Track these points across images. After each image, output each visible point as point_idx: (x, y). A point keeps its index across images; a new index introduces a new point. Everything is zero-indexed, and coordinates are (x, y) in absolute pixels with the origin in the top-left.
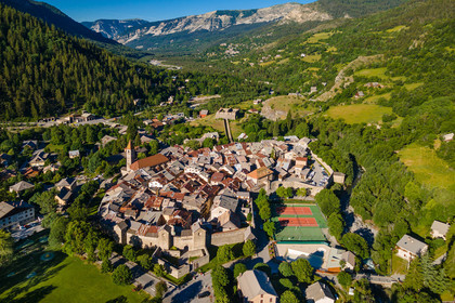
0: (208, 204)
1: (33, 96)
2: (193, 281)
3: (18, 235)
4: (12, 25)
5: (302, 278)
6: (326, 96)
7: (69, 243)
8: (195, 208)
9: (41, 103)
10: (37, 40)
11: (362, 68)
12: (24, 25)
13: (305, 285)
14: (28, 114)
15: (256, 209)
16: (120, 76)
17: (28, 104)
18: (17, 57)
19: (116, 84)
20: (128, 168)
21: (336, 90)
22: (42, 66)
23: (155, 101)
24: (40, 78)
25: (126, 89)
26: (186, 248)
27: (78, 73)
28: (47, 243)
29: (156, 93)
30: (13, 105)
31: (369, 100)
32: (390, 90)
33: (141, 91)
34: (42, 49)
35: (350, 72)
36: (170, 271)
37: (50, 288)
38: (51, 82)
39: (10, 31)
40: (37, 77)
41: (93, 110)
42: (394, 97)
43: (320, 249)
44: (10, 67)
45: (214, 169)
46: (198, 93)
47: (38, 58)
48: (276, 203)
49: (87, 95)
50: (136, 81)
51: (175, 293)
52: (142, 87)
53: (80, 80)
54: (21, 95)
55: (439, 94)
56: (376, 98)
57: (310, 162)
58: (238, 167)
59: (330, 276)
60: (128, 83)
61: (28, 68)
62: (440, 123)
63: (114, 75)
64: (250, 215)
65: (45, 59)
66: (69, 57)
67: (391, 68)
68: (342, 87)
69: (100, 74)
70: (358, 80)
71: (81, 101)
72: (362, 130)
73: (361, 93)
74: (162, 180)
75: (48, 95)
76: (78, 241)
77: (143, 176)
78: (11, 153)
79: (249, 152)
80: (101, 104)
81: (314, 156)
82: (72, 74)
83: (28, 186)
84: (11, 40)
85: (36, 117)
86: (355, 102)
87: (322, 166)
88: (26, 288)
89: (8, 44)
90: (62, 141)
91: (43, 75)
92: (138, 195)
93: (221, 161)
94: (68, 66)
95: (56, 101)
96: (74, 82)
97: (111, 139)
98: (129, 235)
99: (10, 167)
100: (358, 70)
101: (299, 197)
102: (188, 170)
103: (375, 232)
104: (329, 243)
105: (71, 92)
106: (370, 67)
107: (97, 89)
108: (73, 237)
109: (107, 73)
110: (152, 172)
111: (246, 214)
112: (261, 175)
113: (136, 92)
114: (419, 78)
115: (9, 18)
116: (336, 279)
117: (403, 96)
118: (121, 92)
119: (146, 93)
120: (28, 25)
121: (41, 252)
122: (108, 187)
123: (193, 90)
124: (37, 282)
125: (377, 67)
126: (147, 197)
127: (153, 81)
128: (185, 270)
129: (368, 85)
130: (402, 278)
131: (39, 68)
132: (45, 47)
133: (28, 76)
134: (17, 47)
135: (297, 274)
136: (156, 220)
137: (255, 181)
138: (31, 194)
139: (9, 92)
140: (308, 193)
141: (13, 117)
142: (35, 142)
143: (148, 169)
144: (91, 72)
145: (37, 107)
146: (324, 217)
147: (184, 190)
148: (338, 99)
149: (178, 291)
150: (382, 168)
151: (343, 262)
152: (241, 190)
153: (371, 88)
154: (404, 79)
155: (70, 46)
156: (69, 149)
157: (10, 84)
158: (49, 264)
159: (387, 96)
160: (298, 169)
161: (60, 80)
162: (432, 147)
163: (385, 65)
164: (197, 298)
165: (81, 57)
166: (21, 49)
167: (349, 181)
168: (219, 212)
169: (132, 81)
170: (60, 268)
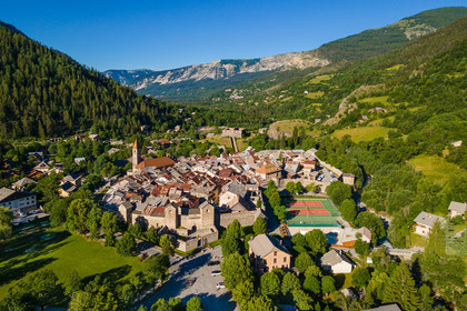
0: (216, 192)
1: (40, 117)
2: (202, 253)
3: (19, 220)
4: (22, 50)
5: (316, 248)
6: (331, 121)
7: (72, 218)
8: (202, 195)
9: (48, 123)
10: (47, 65)
11: (364, 97)
12: (34, 50)
13: (321, 255)
14: (35, 133)
15: (265, 199)
16: (127, 103)
17: (35, 124)
18: (26, 79)
19: (123, 110)
20: (134, 170)
21: (340, 116)
22: (50, 88)
23: (162, 129)
24: (48, 100)
25: (132, 116)
26: (194, 228)
27: (87, 97)
28: (48, 226)
29: (163, 121)
30: (21, 124)
31: (374, 123)
32: (393, 114)
33: (148, 118)
34: (52, 74)
35: (353, 100)
36: (177, 245)
37: (51, 260)
38: (59, 104)
39: (20, 56)
40: (45, 98)
41: (101, 133)
42: (398, 118)
43: (333, 231)
44: (19, 88)
45: (220, 168)
46: (204, 125)
47: (47, 82)
48: (286, 198)
49: (95, 118)
50: (143, 108)
51: (182, 262)
52: (149, 114)
53: (88, 104)
54: (29, 115)
55: (443, 111)
56: (380, 121)
57: (318, 168)
58: (246, 167)
59: (346, 250)
60: (135, 110)
61: (37, 90)
62: (447, 135)
63: (121, 101)
64: (259, 202)
65: (53, 83)
66: (78, 82)
67: (393, 95)
68: (346, 113)
69: (107, 99)
70: (361, 106)
71: (88, 125)
72: (369, 147)
73: (365, 117)
74: (169, 176)
75: (56, 116)
76: (81, 216)
77: (149, 174)
78: (15, 158)
79: (256, 158)
80: (108, 128)
81: (322, 163)
82: (80, 97)
83: (30, 181)
84: (21, 64)
85: (43, 136)
86: (360, 125)
87: (331, 172)
88: (25, 260)
89: (18, 68)
90: (68, 153)
91: (51, 98)
92: (145, 185)
93: (228, 163)
94: (76, 90)
95: (64, 124)
96: (81, 106)
97: (117, 150)
98: (134, 216)
99: (14, 169)
100: (361, 98)
101: (310, 194)
102: (194, 169)
103: (389, 220)
104: (343, 227)
105: (78, 115)
106: (373, 95)
107: (105, 114)
108: (75, 212)
109: (115, 98)
110: (159, 171)
111: (255, 202)
112: (269, 171)
113: (143, 119)
114: (422, 102)
115: (19, 44)
116: (353, 251)
117: (407, 116)
118: (128, 117)
119: (153, 120)
120: (38, 51)
121: (43, 233)
122: (113, 183)
123: (199, 121)
124: (36, 255)
125: (379, 95)
126: (153, 187)
127: (160, 111)
128: (193, 245)
129: (372, 110)
130: (422, 249)
131: (47, 90)
132: (55, 72)
133: (36, 97)
134: (27, 70)
135: (311, 245)
136: (163, 204)
137: (264, 176)
138: (33, 186)
139: (17, 112)
140: (318, 190)
141: (21, 136)
142: (41, 154)
143: (154, 167)
144: (99, 97)
145: (44, 127)
146: (336, 208)
147: (191, 182)
148: (343, 124)
149: (186, 261)
150: (392, 171)
151: (359, 235)
152: (249, 183)
153: (375, 113)
154: (406, 104)
155: (79, 72)
156: (74, 157)
157: (18, 104)
158: (50, 242)
159: (392, 119)
160: (307, 170)
161: (69, 103)
162: (440, 155)
163: (386, 94)
164: (206, 266)
165: (90, 82)
166: (30, 72)
167: (359, 183)
168: (227, 198)
169: (139, 108)
170: (62, 245)
